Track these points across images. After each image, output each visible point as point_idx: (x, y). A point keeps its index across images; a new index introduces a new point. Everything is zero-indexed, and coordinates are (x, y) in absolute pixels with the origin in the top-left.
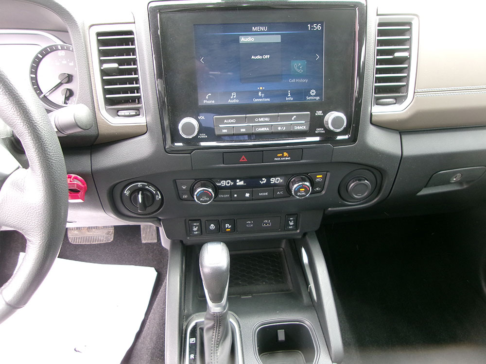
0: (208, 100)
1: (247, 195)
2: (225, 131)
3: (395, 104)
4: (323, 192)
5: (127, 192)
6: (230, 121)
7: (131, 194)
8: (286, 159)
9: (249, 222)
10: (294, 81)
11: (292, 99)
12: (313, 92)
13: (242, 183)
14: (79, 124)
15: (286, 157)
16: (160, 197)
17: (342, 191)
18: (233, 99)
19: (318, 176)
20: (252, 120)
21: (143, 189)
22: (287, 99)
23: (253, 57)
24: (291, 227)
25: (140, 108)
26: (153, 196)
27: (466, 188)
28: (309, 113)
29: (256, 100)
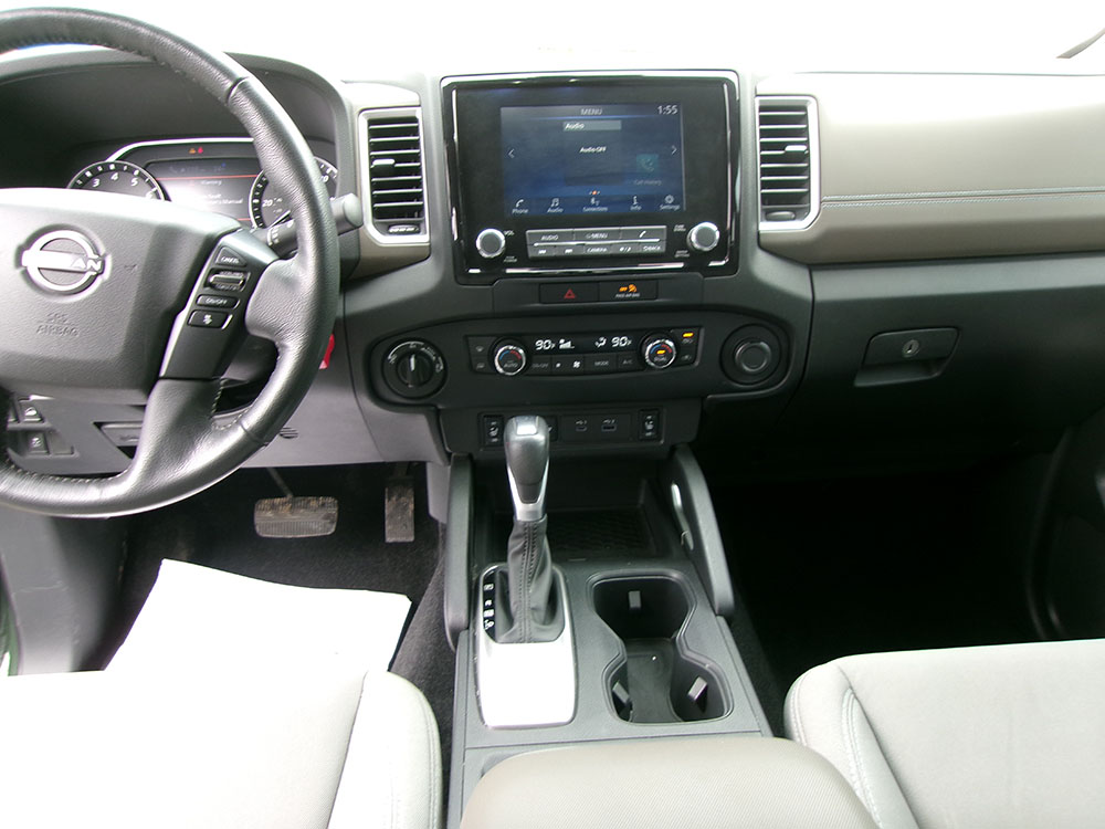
0: (518, 208)
1: (577, 364)
2: (543, 252)
3: (794, 219)
4: (697, 363)
5: (392, 358)
6: (550, 238)
7: (398, 361)
8: (634, 295)
9: (581, 423)
10: (640, 182)
11: (639, 208)
12: (670, 199)
13: (568, 345)
14: (349, 217)
15: (632, 292)
16: (442, 368)
17: (725, 361)
18: (554, 208)
19: (686, 335)
20: (581, 236)
21: (417, 353)
22: (632, 208)
23: (582, 150)
24: (649, 434)
25: (421, 221)
26: (433, 364)
27: (938, 377)
28: (664, 227)
29: (588, 209)
